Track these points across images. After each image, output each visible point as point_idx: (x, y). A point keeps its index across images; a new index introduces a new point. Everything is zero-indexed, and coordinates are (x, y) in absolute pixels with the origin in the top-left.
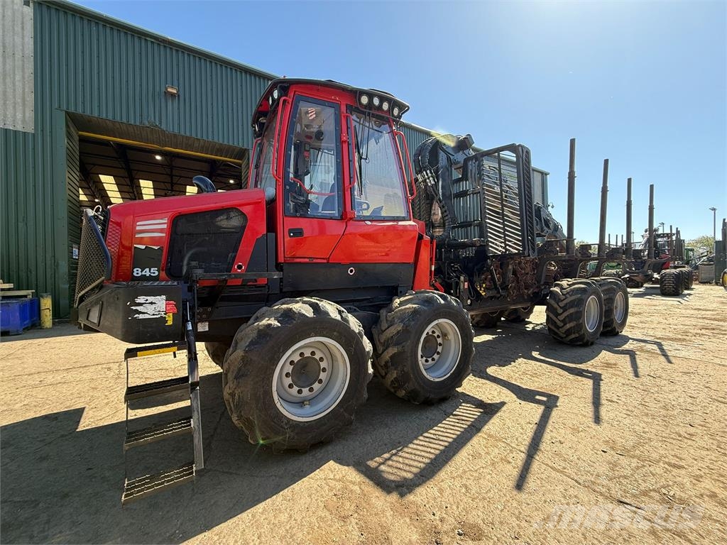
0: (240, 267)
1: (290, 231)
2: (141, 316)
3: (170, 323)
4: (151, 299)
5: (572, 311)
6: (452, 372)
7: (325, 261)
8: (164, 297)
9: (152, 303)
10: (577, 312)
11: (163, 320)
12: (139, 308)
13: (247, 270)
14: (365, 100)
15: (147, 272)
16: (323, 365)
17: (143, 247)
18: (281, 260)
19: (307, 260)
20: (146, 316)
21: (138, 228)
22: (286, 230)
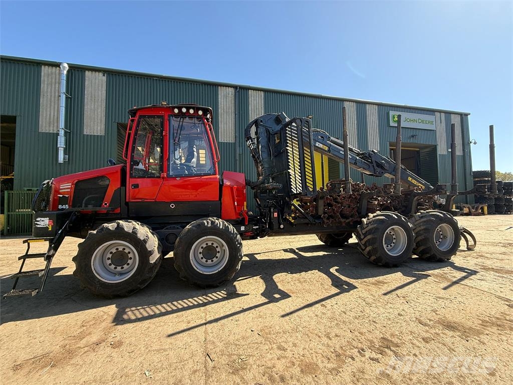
0: (106, 204)
1: (132, 185)
2: (38, 226)
3: (50, 229)
4: (42, 219)
5: (369, 237)
6: (219, 270)
7: (154, 201)
8: (48, 218)
9: (43, 221)
10: (373, 238)
11: (47, 228)
12: (38, 223)
13: (109, 206)
14: (176, 111)
15: (64, 207)
17: (61, 196)
18: (127, 201)
19: (140, 200)
20: (40, 226)
21: (61, 188)
22: (131, 185)
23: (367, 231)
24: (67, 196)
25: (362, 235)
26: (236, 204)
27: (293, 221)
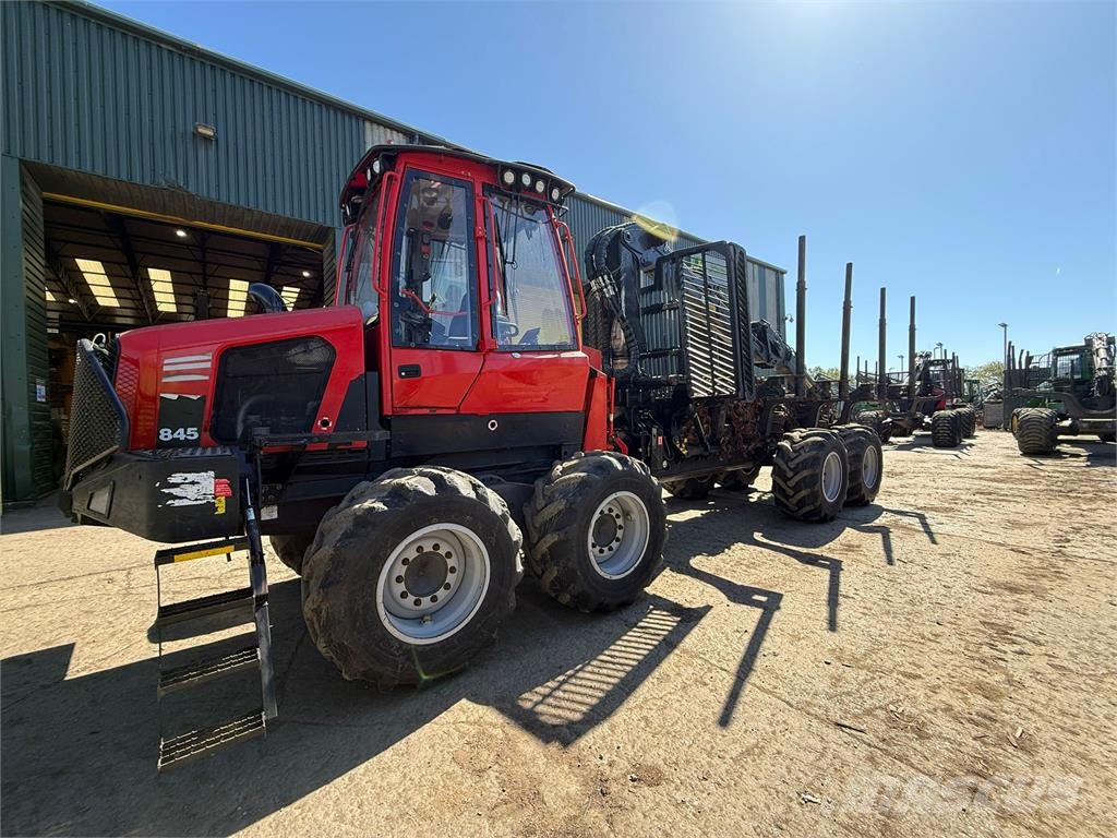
0: (325, 423)
1: (401, 369)
2: (177, 503)
3: (221, 510)
4: (191, 477)
5: (805, 473)
6: (636, 565)
7: (454, 412)
8: (212, 473)
9: (193, 483)
10: (812, 476)
11: (211, 507)
12: (174, 491)
13: (337, 428)
14: (509, 177)
15: (181, 434)
16: (451, 563)
17: (175, 397)
18: (388, 411)
19: (427, 411)
20: (186, 502)
21: (166, 368)
22: (395, 368)
23: (798, 464)
24: (195, 398)
25: (788, 470)
26: (612, 419)
27: (685, 452)
